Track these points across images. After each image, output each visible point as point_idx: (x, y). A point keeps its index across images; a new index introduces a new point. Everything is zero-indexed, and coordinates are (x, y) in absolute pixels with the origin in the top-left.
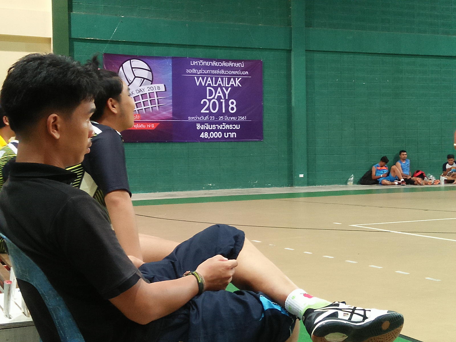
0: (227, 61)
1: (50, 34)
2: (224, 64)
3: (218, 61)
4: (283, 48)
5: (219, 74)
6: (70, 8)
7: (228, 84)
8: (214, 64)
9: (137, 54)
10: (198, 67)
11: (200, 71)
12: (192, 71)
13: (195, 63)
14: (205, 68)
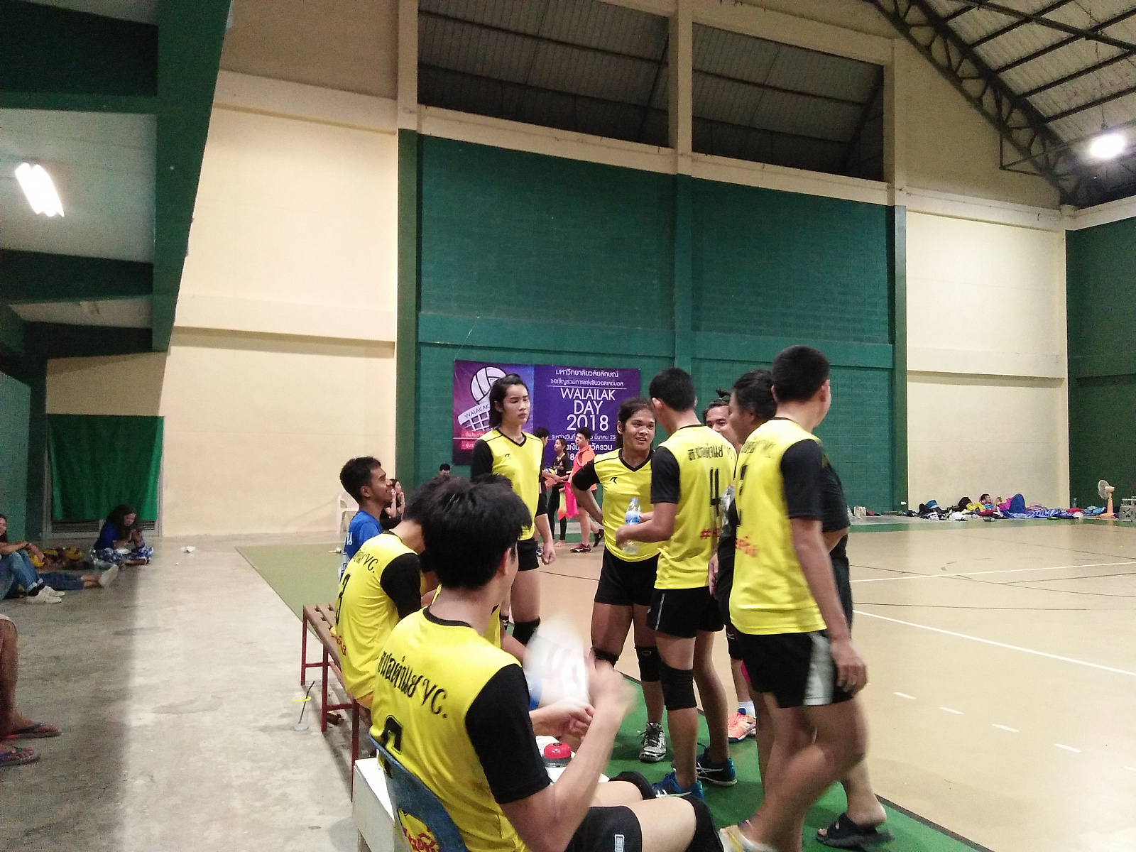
0: (599, 370)
1: (393, 337)
2: (595, 373)
3: (587, 369)
4: (665, 355)
5: (589, 386)
6: (418, 307)
7: (600, 397)
8: (584, 373)
9: (494, 361)
10: (564, 377)
11: (567, 382)
12: (557, 382)
13: (561, 371)
14: (573, 377)
